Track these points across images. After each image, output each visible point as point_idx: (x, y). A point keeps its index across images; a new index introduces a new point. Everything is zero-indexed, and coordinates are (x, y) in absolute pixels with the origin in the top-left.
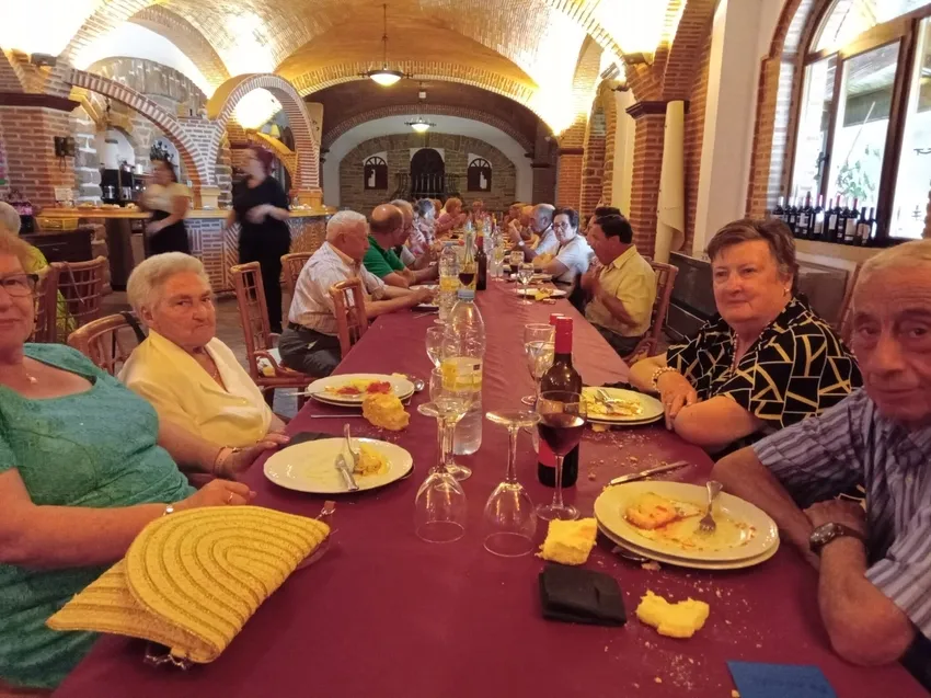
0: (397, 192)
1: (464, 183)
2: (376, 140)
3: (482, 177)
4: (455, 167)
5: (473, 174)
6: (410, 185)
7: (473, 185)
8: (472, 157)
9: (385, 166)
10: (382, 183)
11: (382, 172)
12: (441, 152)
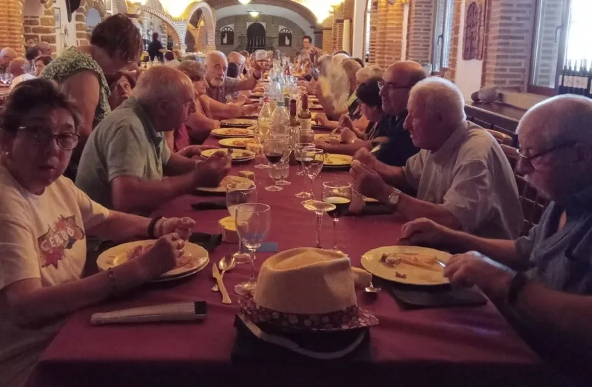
0: (239, 47)
1: (276, 42)
2: (228, 18)
3: (287, 38)
4: (272, 33)
5: (282, 37)
6: (246, 42)
7: (282, 43)
8: (281, 27)
9: (232, 32)
10: (231, 41)
11: (231, 35)
12: (264, 24)
